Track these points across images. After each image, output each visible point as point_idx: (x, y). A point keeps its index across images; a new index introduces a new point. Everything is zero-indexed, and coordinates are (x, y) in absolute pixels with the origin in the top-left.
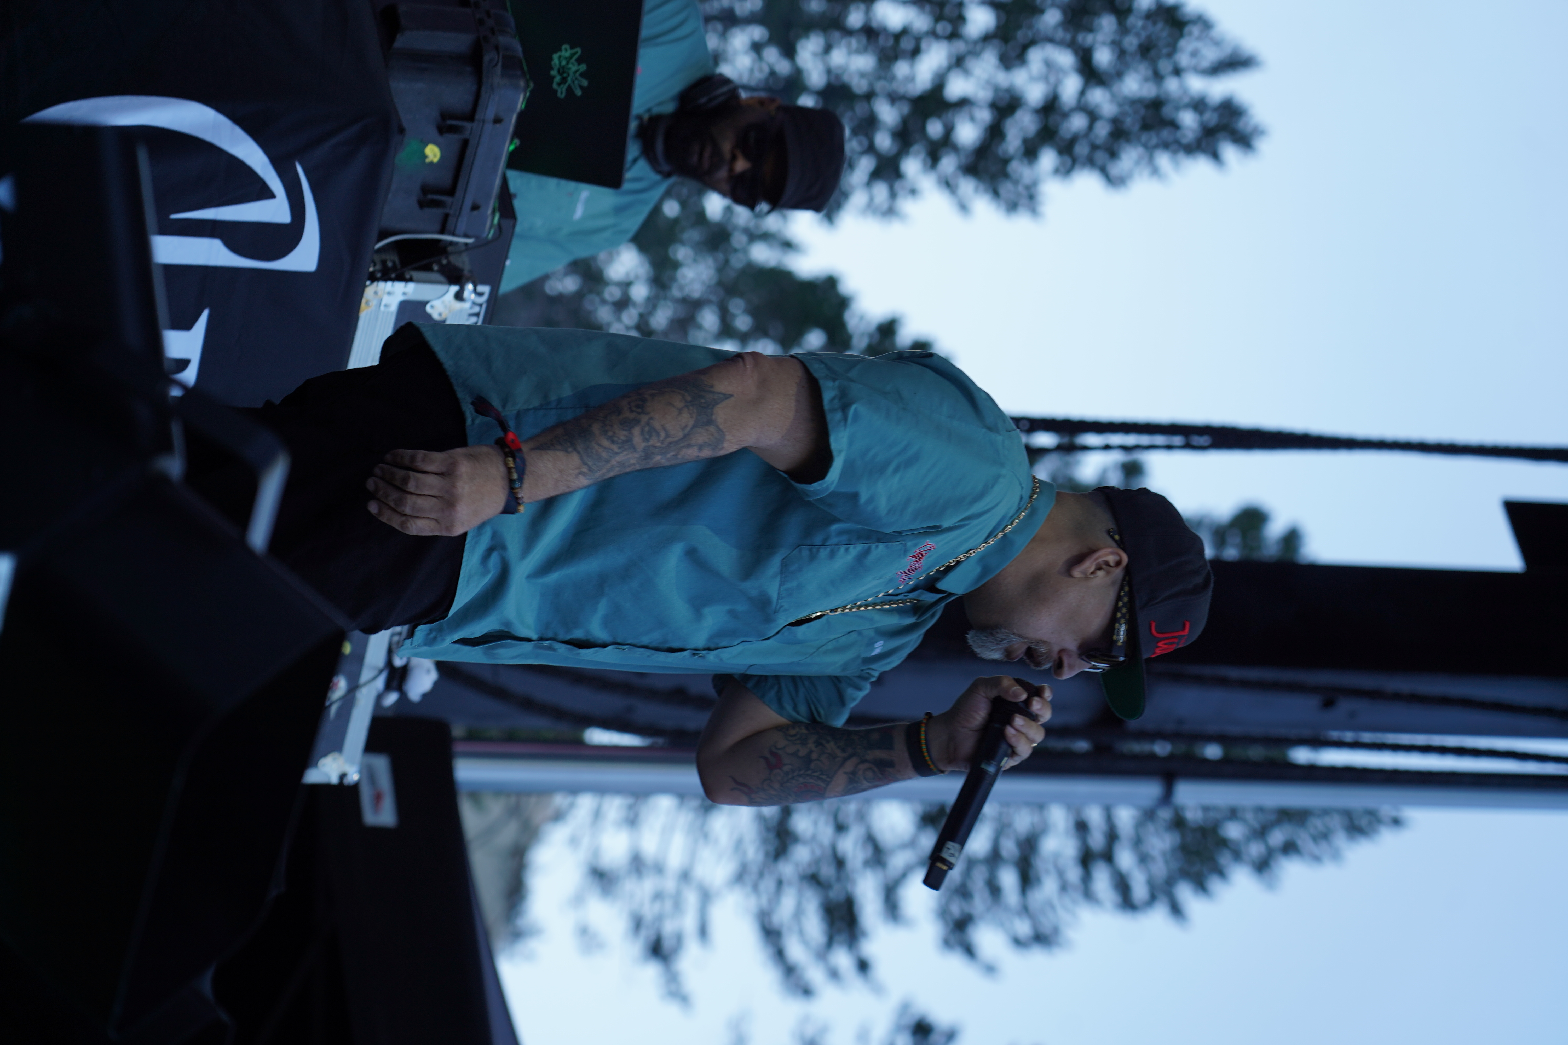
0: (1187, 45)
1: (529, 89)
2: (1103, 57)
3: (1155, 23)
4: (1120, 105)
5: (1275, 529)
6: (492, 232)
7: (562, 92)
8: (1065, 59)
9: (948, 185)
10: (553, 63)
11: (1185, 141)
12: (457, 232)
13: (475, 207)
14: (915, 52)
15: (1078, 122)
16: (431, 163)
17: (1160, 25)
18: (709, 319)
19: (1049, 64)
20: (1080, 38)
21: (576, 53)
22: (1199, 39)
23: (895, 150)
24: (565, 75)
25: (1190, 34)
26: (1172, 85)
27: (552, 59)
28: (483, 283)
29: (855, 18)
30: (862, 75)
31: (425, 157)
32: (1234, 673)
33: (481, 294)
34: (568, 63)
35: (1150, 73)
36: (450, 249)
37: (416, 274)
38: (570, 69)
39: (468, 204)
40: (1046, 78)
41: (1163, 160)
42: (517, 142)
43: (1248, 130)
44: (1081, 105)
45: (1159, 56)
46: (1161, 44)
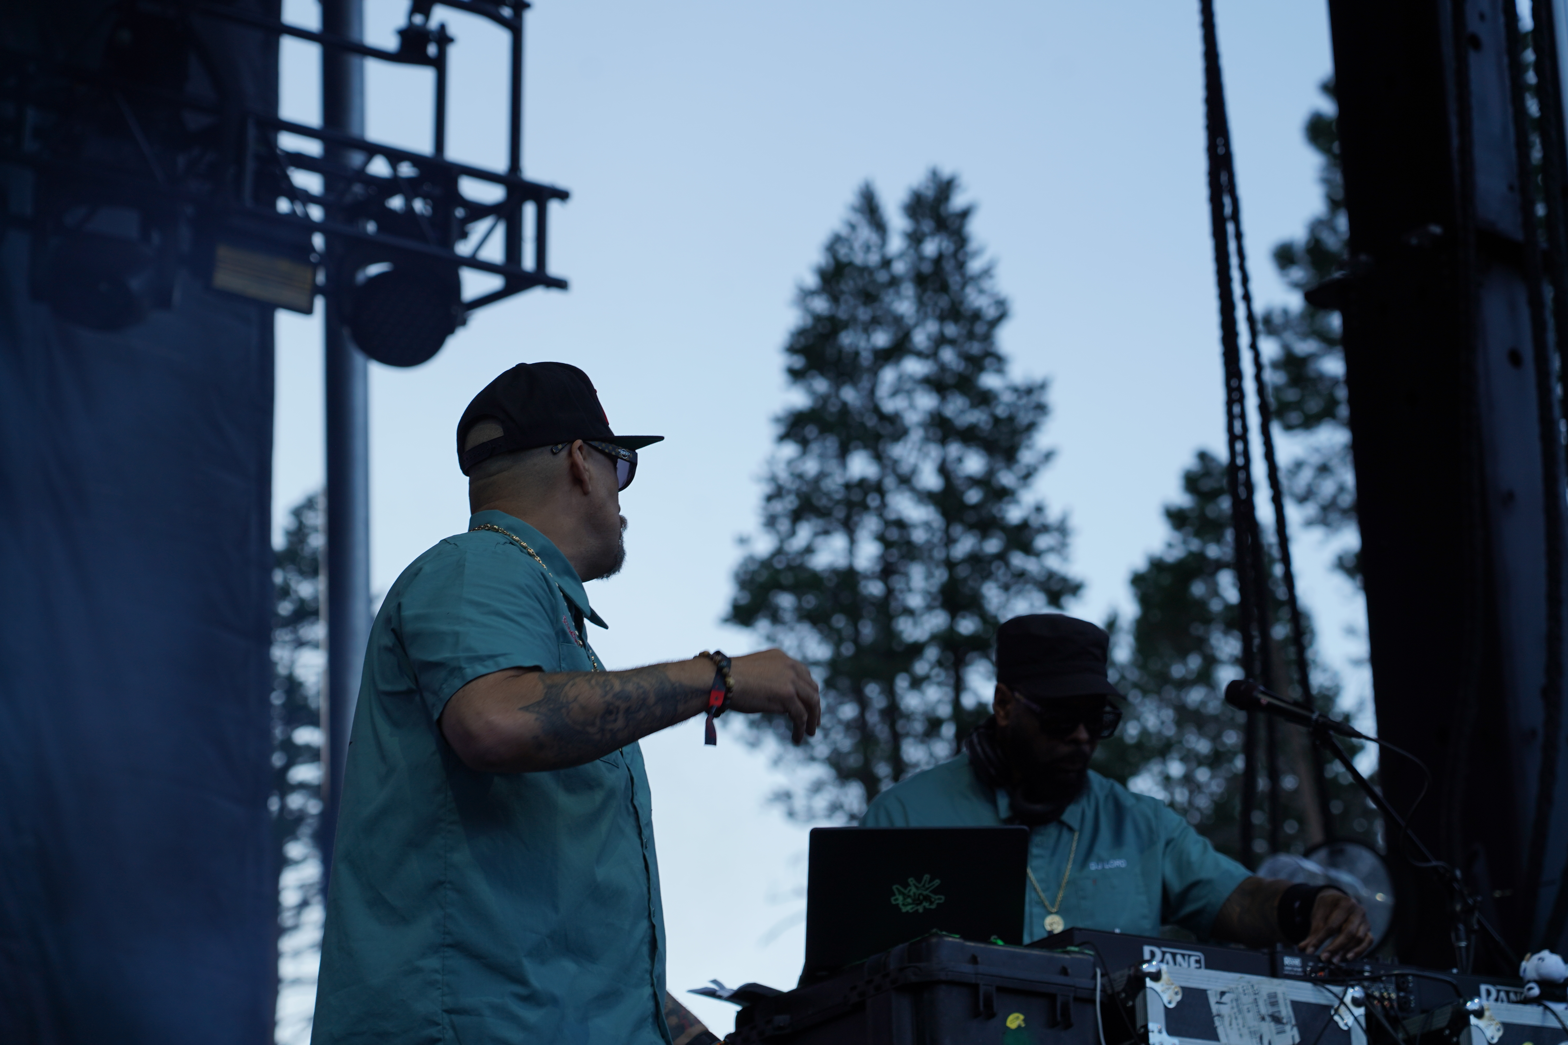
0: (859, 257)
1: (939, 932)
2: (881, 339)
3: (840, 293)
4: (926, 316)
6: (1087, 951)
7: (939, 899)
8: (888, 375)
9: (1027, 476)
10: (911, 911)
11: (953, 248)
12: (1092, 987)
13: (1064, 972)
14: (901, 524)
15: (948, 355)
16: (1024, 1020)
17: (842, 287)
18: (1195, 696)
19: (895, 392)
20: (866, 363)
21: (898, 889)
22: (851, 248)
23: (1000, 534)
24: (921, 897)
25: (847, 256)
26: (899, 267)
27: (907, 912)
28: (1141, 953)
29: (875, 588)
30: (929, 576)
31: (1019, 1027)
33: (1153, 954)
34: (909, 896)
35: (891, 291)
36: (1109, 992)
37: (1139, 1023)
38: (915, 894)
39: (1061, 979)
40: (909, 393)
41: (975, 266)
42: (993, 938)
44: (931, 355)
45: (873, 282)
46: (860, 283)
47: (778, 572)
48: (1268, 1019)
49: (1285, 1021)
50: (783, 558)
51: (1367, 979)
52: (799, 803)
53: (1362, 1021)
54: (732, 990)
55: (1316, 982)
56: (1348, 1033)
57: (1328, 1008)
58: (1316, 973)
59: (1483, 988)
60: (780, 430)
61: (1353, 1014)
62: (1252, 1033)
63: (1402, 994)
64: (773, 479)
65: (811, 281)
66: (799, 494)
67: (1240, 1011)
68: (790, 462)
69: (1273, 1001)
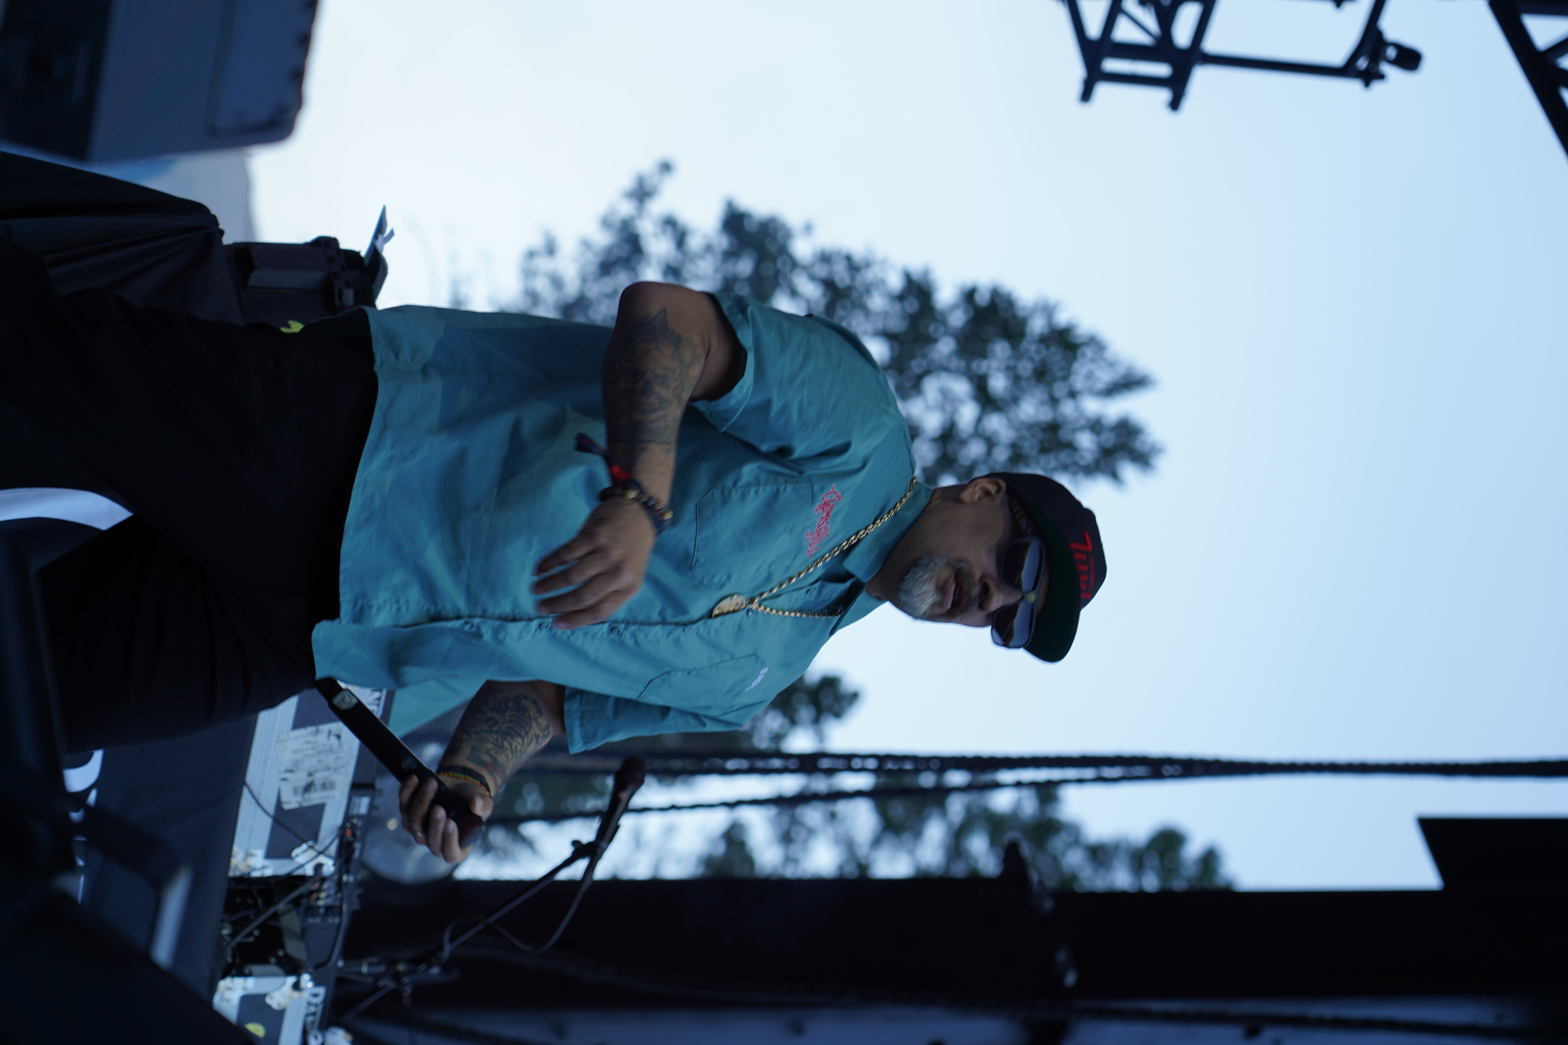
0: (1081, 369)
2: (998, 384)
3: (1048, 347)
4: (1017, 430)
5: (1193, 850)
8: (961, 387)
11: (1083, 463)
15: (975, 449)
17: (1053, 349)
19: (946, 395)
20: (974, 365)
22: (1093, 360)
25: (1084, 356)
26: (1067, 409)
32: (1156, 1006)
35: (1045, 397)
40: (943, 408)
43: (1146, 448)
44: (978, 432)
45: (1054, 380)
46: (1055, 368)
47: (774, 260)
48: (310, 779)
49: (306, 796)
50: (787, 269)
51: (340, 878)
52: (544, 264)
53: (299, 872)
54: (382, 250)
55: (342, 829)
56: (288, 856)
57: (315, 837)
58: (351, 828)
59: (321, 991)
60: (916, 274)
61: (307, 863)
62: (297, 763)
63: (322, 911)
64: (868, 264)
65: (1062, 318)
66: (850, 288)
67: (320, 753)
68: (882, 283)
69: (327, 786)
